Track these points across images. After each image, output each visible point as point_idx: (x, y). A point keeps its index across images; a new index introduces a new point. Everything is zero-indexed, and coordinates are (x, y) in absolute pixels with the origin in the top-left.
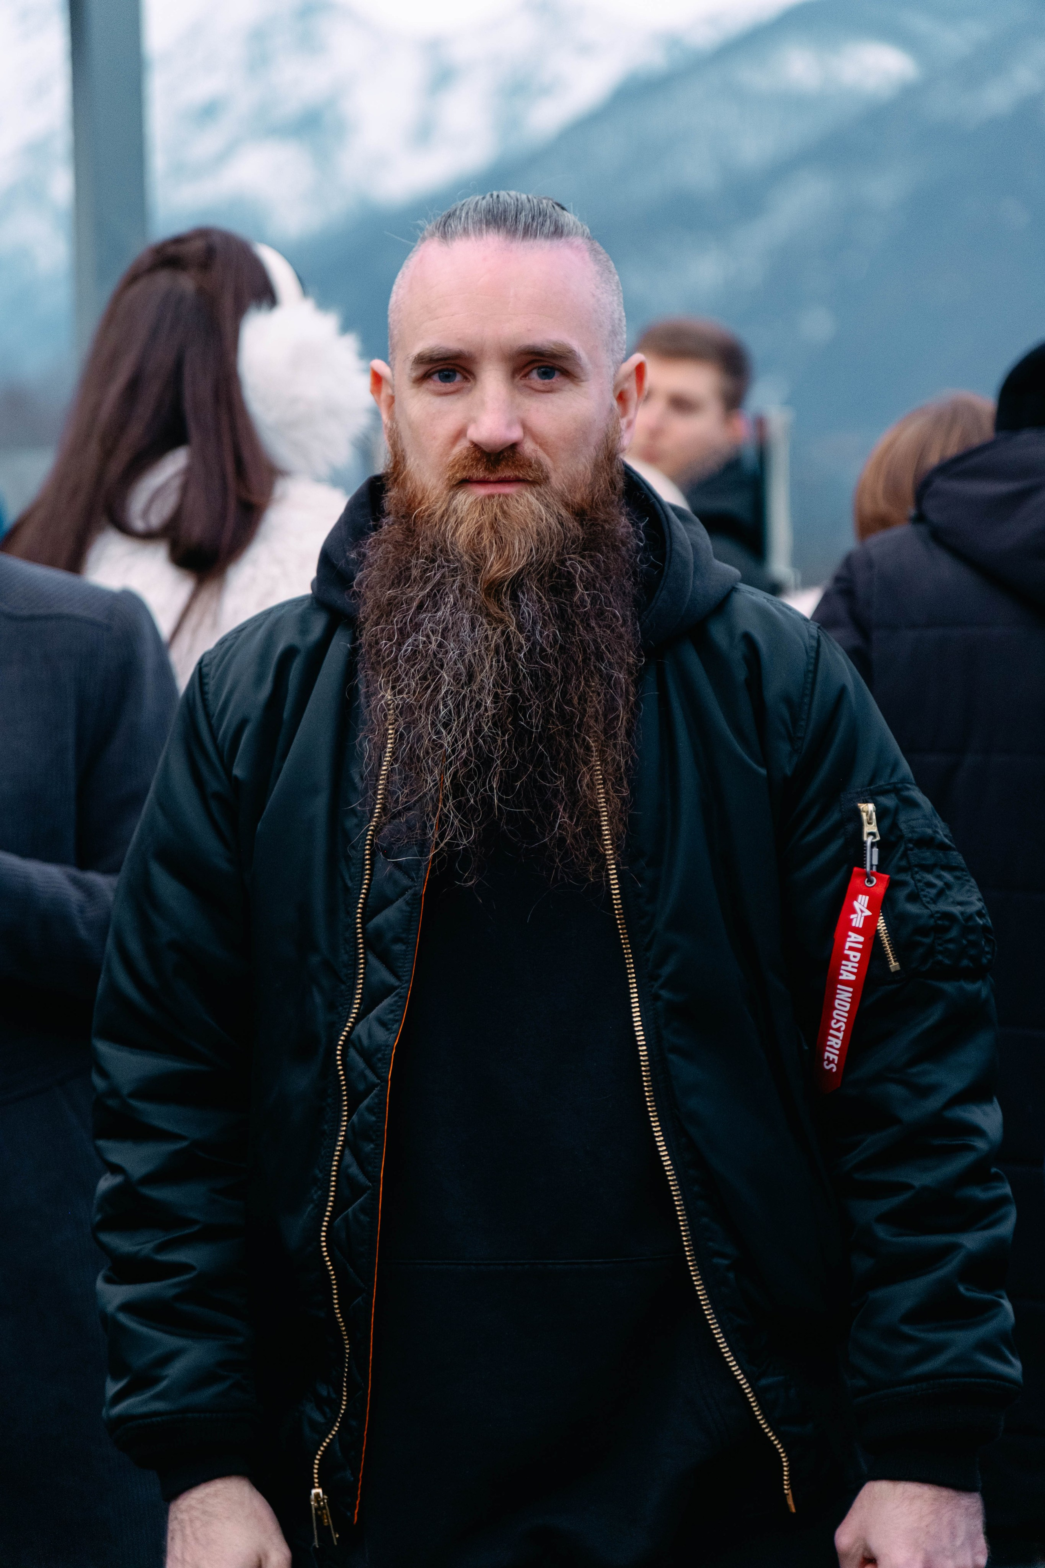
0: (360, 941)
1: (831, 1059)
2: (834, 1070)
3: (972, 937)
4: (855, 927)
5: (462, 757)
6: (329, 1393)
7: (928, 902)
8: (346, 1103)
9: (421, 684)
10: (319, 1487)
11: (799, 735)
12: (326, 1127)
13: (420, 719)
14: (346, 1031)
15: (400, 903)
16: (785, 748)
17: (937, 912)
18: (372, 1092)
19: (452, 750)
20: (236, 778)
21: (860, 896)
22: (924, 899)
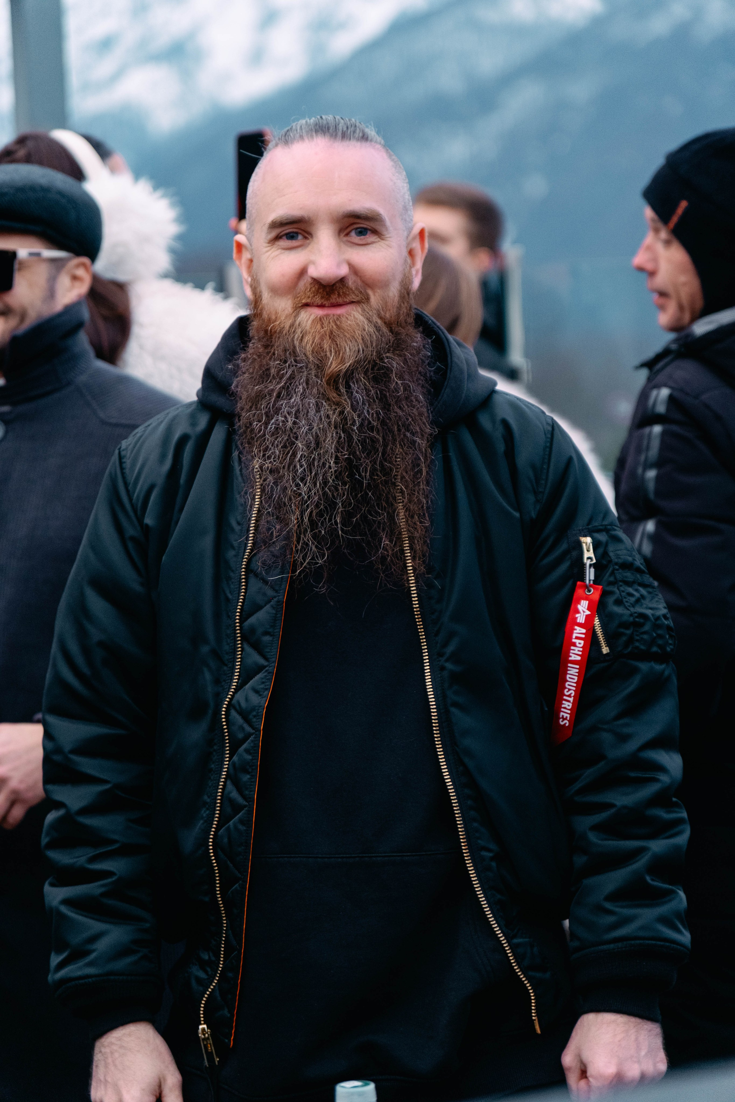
0: (239, 635)
1: (565, 717)
2: (567, 725)
3: (660, 632)
4: (579, 623)
5: (315, 501)
6: (209, 957)
7: (629, 606)
8: (228, 748)
9: (283, 451)
10: (204, 1024)
11: (540, 490)
12: (213, 766)
13: (284, 476)
14: (229, 698)
15: (268, 607)
16: (531, 498)
17: (636, 613)
18: (249, 739)
19: (308, 497)
20: (147, 525)
21: (582, 601)
22: (626, 603)
